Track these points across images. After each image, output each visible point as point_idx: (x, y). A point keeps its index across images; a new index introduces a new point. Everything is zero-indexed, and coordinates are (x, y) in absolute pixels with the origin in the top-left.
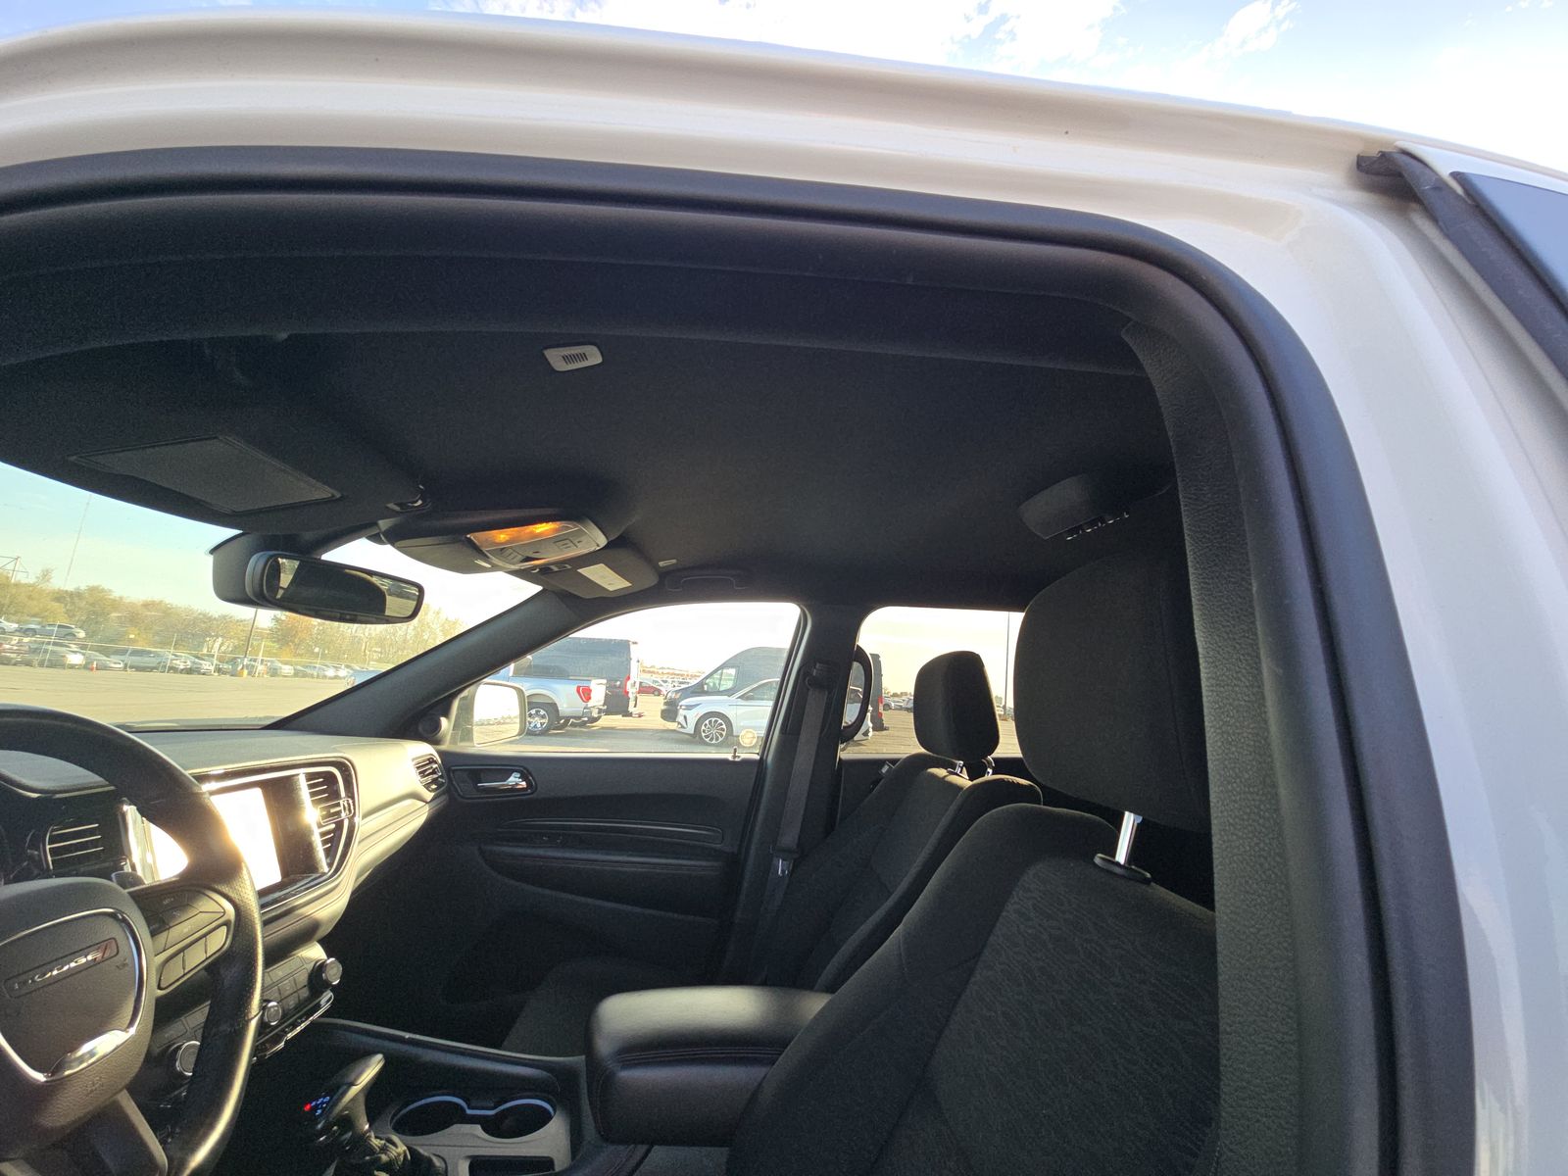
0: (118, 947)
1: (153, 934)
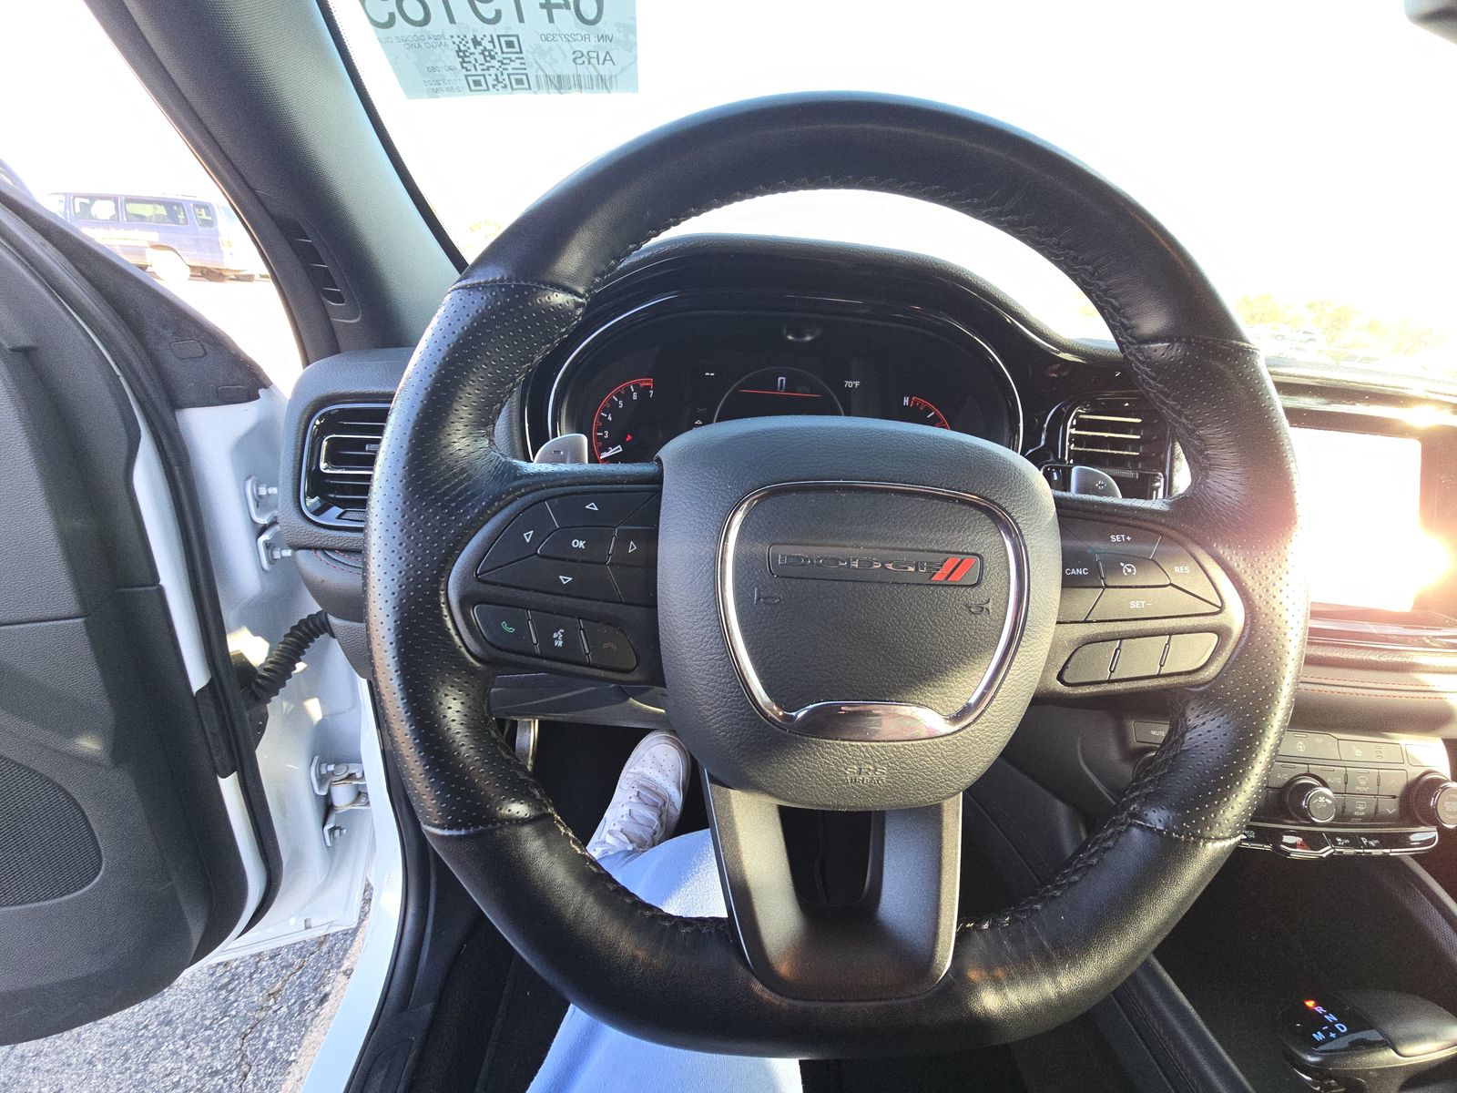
0: (981, 574)
1: (1068, 583)
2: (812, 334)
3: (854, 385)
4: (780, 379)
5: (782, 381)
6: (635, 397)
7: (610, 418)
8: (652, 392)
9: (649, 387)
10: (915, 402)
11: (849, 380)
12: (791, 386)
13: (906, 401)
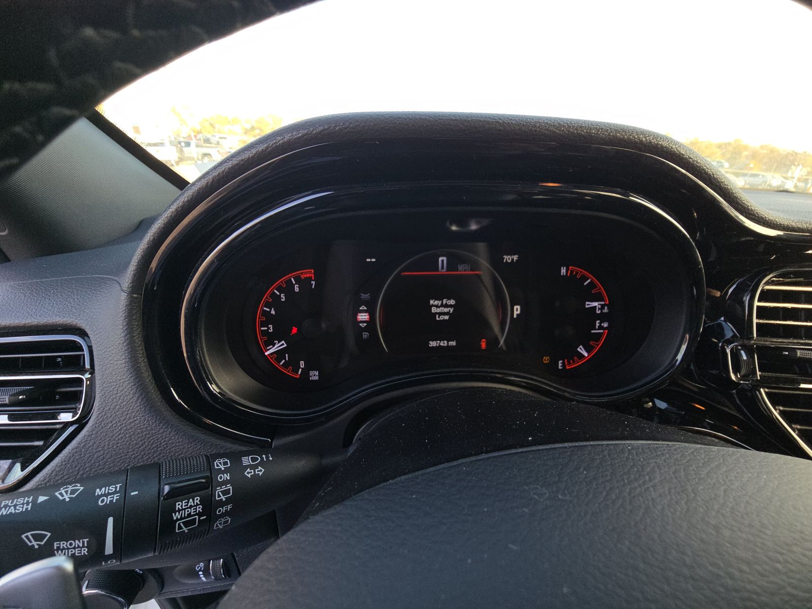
2: (478, 223)
3: (513, 260)
4: (440, 259)
5: (443, 261)
6: (297, 289)
7: (273, 312)
8: (313, 283)
9: (310, 279)
10: (572, 272)
11: (508, 255)
12: (451, 266)
13: (563, 271)
